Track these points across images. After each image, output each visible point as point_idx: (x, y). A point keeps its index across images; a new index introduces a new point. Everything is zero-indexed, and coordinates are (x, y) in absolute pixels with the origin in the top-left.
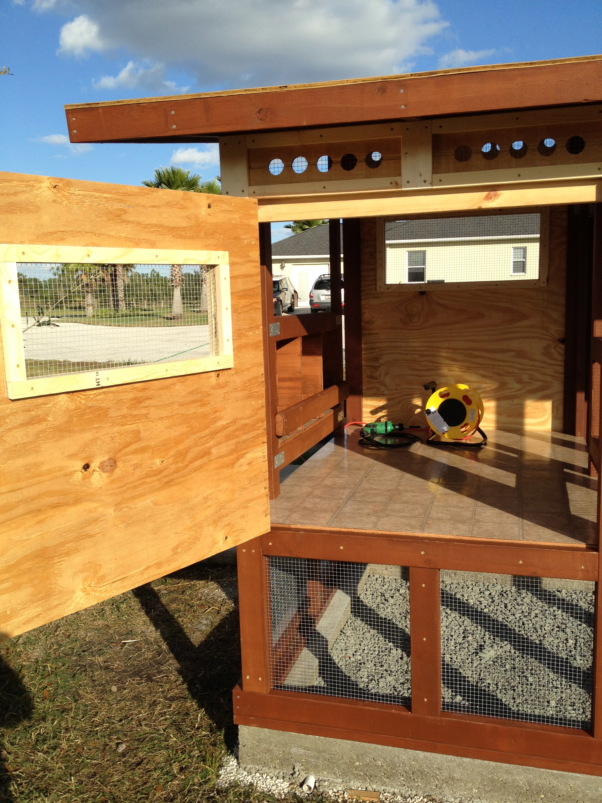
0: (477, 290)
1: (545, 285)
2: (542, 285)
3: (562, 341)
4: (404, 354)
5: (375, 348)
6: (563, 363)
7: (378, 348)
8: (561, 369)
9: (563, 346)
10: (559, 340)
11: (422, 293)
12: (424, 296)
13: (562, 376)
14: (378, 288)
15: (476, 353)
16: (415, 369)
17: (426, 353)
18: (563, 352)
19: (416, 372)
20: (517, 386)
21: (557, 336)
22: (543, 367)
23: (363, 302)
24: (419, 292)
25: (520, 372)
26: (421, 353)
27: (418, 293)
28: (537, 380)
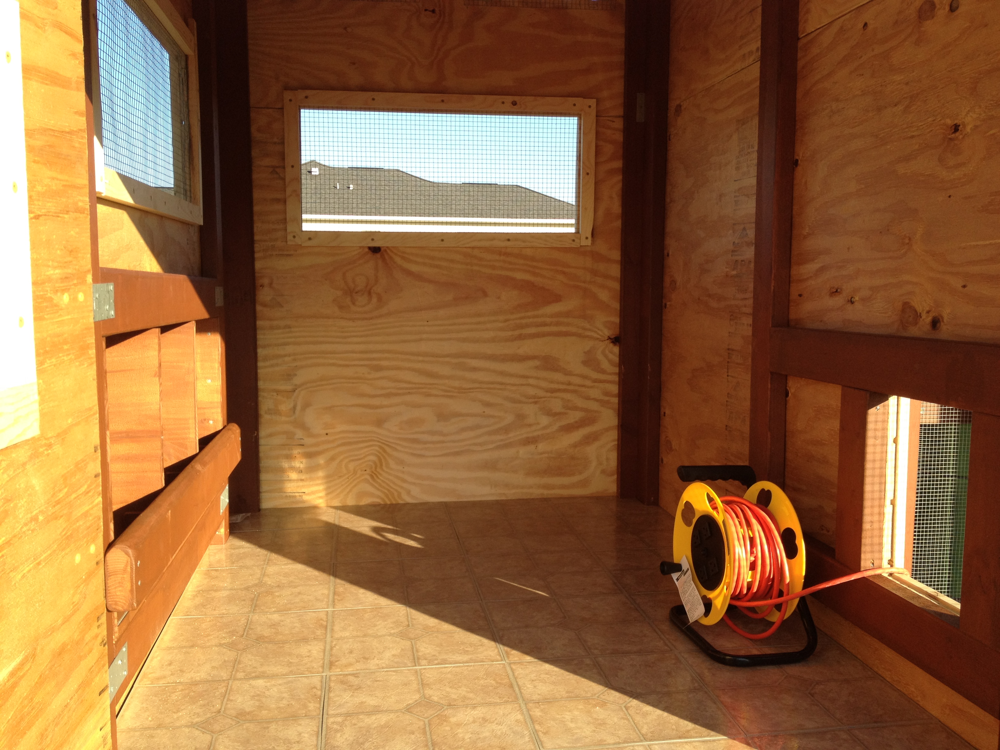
0: (473, 248)
1: (589, 242)
2: (584, 242)
3: (615, 340)
4: (340, 366)
5: (285, 356)
6: (616, 378)
7: (289, 355)
8: (615, 389)
9: (616, 349)
10: (609, 338)
11: (375, 250)
12: (378, 255)
13: (616, 400)
14: (290, 237)
15: (474, 363)
16: (363, 395)
17: (385, 363)
18: (616, 359)
19: (365, 401)
20: (545, 420)
21: (607, 333)
22: (583, 386)
23: (258, 265)
24: (370, 248)
25: (549, 394)
26: (375, 363)
27: (367, 250)
28: (576, 408)
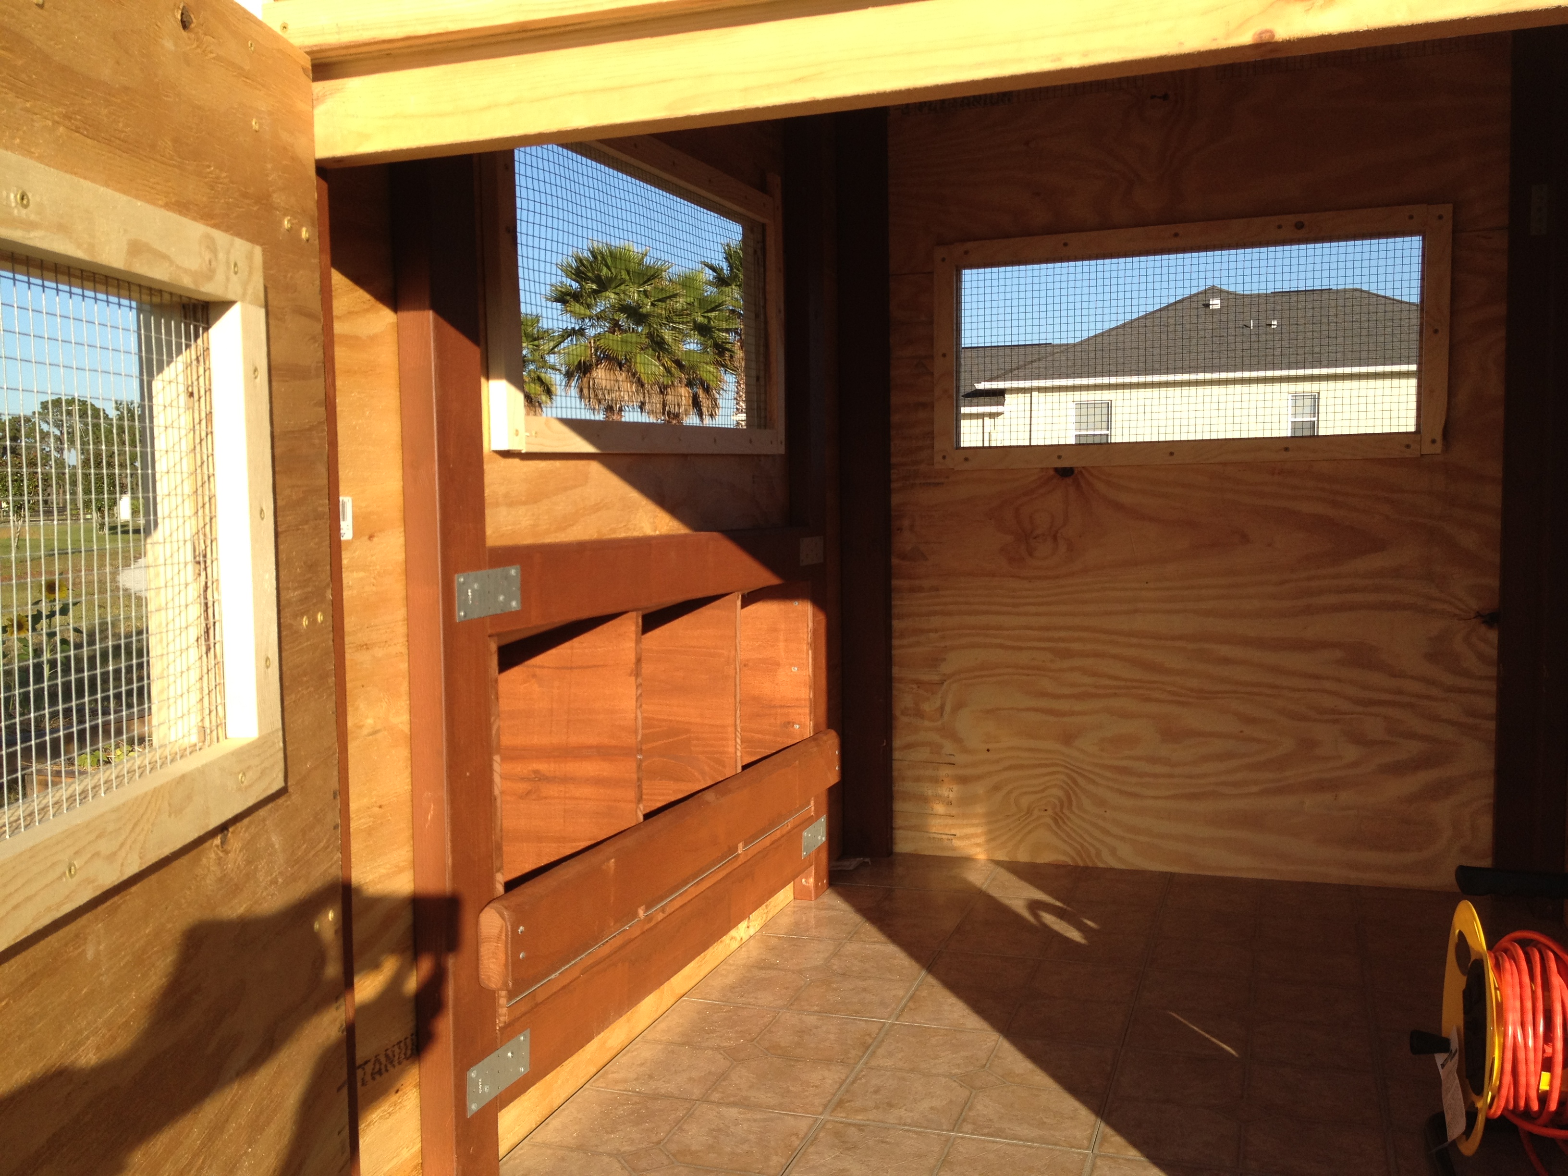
0: (1225, 464)
1: (1438, 448)
2: (1427, 449)
3: (1490, 619)
4: (1013, 648)
5: (930, 631)
6: (1492, 686)
7: (936, 631)
8: (1489, 705)
9: (1493, 636)
10: (1478, 615)
11: (1065, 473)
12: (1069, 481)
13: (1492, 725)
14: (938, 458)
15: (1225, 650)
16: (1044, 694)
17: (1076, 646)
18: (1493, 653)
19: (1043, 703)
20: (1351, 752)
21: (1474, 604)
22: (1428, 697)
23: (896, 499)
24: (1056, 470)
25: (1360, 709)
26: (1062, 645)
27: (1052, 473)
28: (1411, 735)
